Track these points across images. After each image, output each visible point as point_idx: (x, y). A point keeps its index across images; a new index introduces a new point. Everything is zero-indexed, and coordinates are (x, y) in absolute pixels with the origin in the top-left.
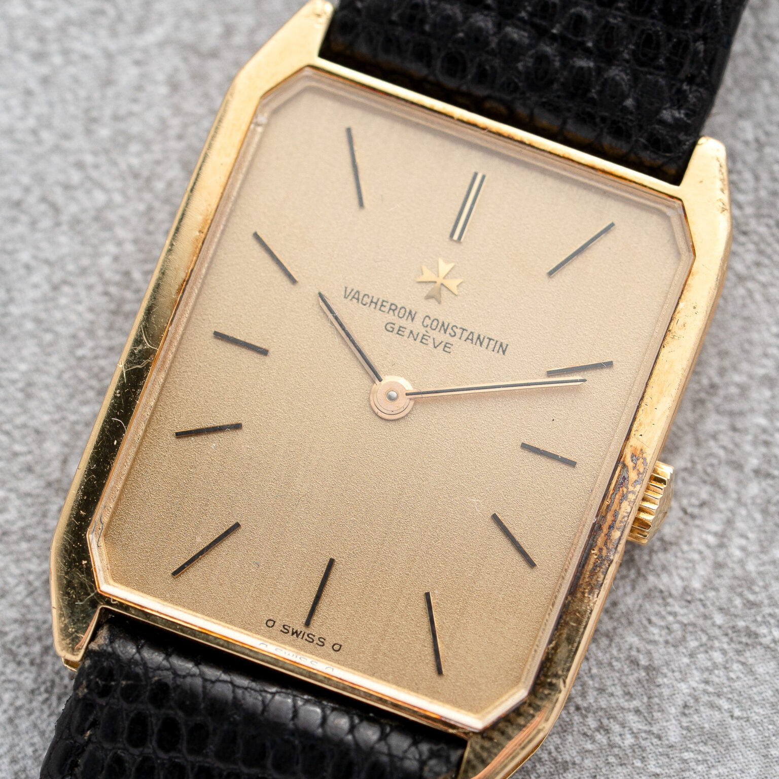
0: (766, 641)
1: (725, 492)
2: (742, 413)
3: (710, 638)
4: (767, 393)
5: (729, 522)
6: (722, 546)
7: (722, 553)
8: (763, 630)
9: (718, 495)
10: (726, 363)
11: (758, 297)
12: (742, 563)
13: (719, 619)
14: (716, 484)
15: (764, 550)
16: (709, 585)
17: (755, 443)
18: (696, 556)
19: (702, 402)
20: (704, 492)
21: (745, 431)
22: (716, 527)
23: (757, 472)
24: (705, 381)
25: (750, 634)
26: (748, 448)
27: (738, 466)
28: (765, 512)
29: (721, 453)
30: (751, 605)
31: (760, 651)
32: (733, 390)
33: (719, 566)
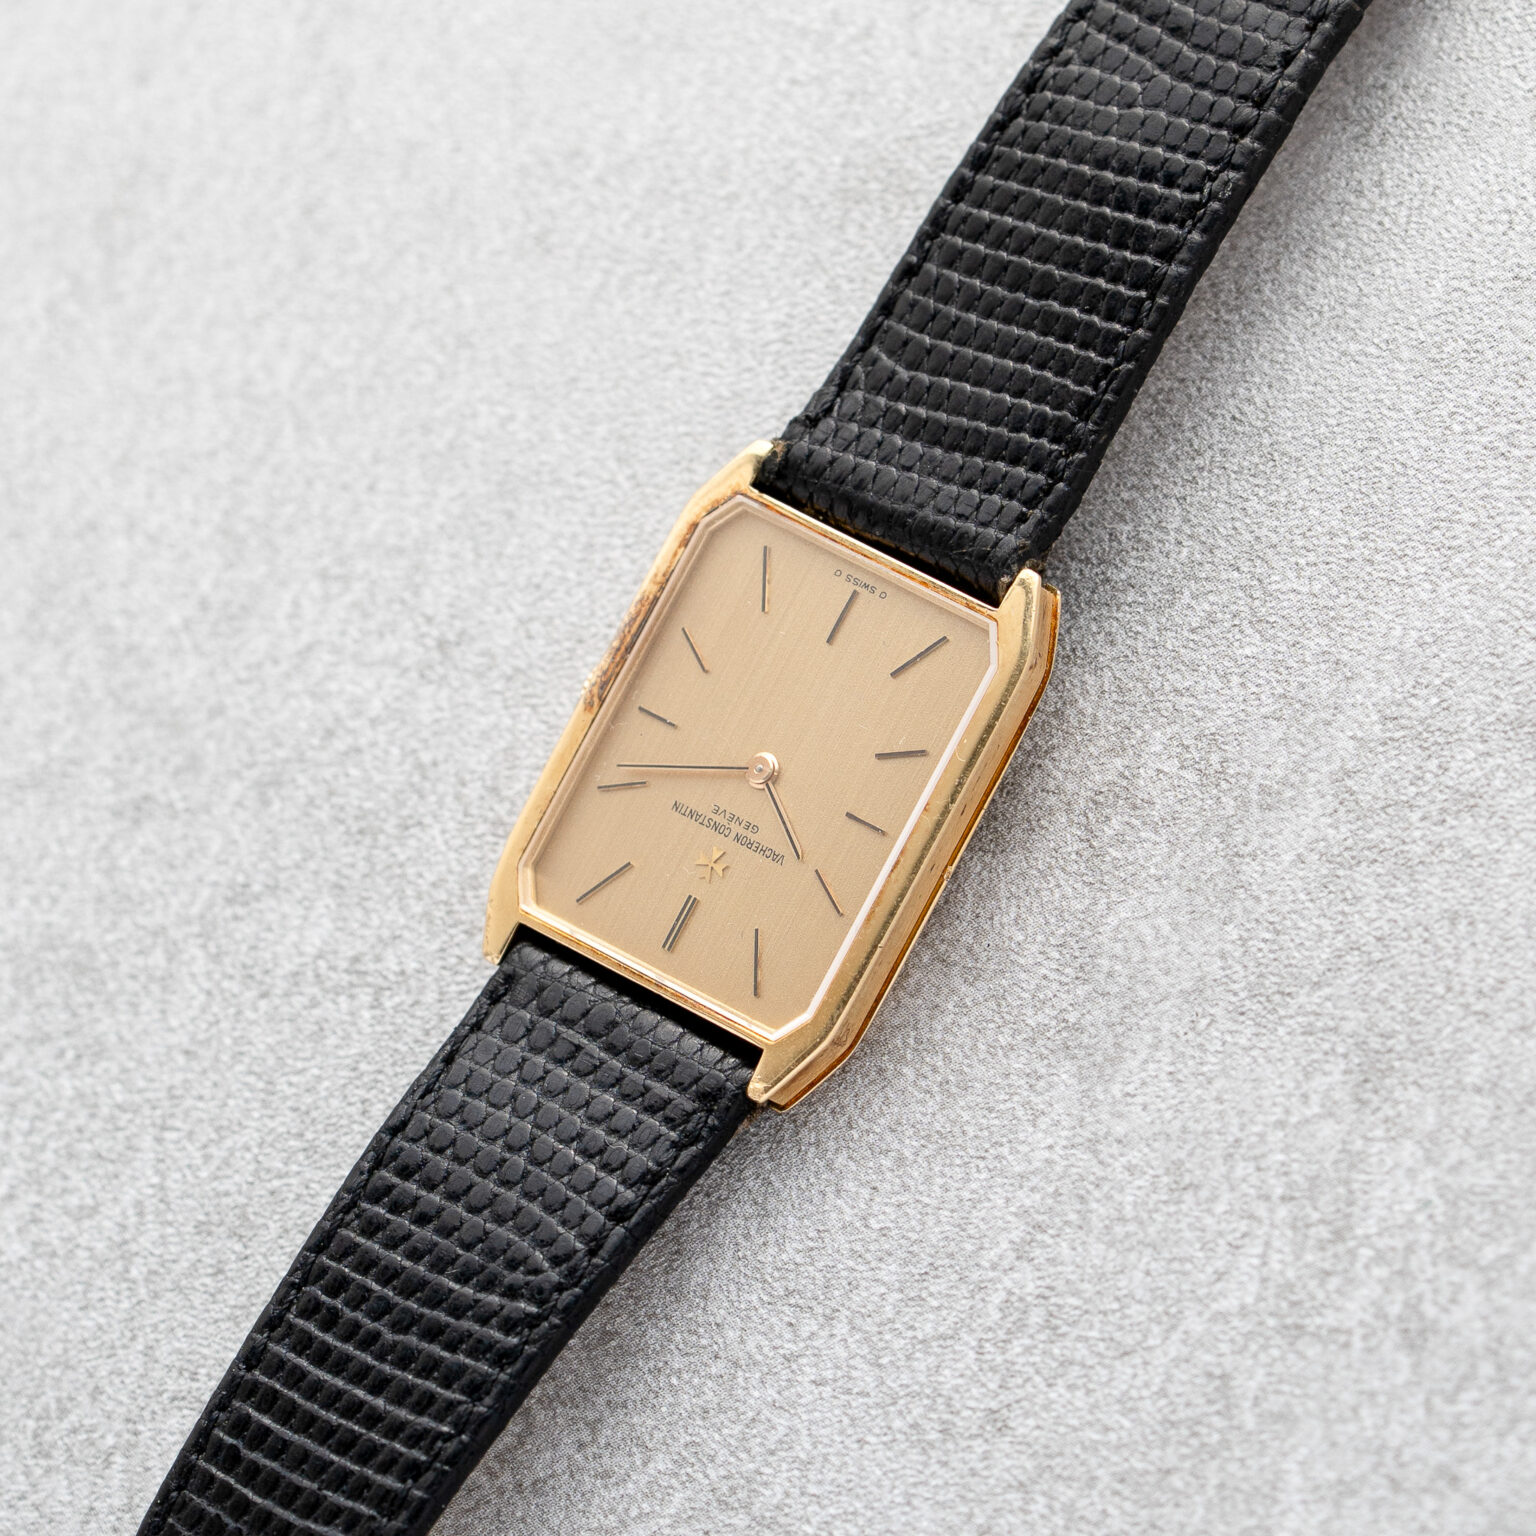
0: (1311, 1329)
1: (1259, 1221)
2: (1263, 1156)
3: (1268, 1339)
4: (1281, 1134)
5: (1267, 1244)
6: (1265, 1264)
7: (1265, 1270)
8: (1307, 1321)
9: (1255, 1225)
10: (1245, 1119)
11: (1261, 1060)
12: (1282, 1273)
13: (1271, 1322)
14: (1252, 1217)
15: (1298, 1258)
16: (1260, 1298)
17: (1278, 1175)
18: (1245, 1278)
19: (1231, 1155)
20: (1243, 1226)
21: (1269, 1168)
22: (1258, 1250)
23: (1283, 1199)
24: (1231, 1139)
25: (1299, 1327)
26: (1272, 1181)
27: (1267, 1198)
28: (1294, 1228)
29: (1252, 1191)
30: (1294, 1304)
31: (1307, 1339)
32: (1254, 1139)
33: (1264, 1280)
